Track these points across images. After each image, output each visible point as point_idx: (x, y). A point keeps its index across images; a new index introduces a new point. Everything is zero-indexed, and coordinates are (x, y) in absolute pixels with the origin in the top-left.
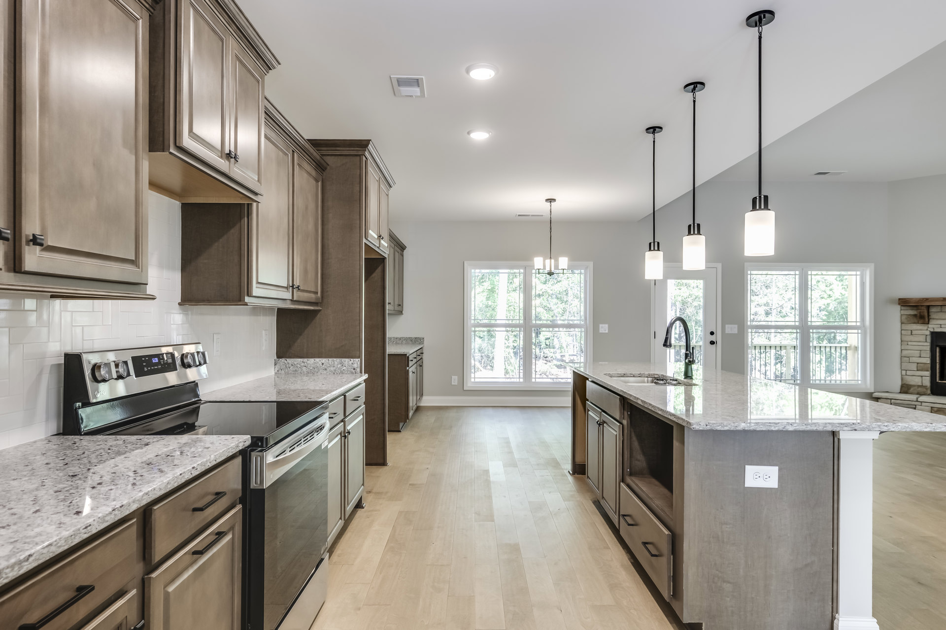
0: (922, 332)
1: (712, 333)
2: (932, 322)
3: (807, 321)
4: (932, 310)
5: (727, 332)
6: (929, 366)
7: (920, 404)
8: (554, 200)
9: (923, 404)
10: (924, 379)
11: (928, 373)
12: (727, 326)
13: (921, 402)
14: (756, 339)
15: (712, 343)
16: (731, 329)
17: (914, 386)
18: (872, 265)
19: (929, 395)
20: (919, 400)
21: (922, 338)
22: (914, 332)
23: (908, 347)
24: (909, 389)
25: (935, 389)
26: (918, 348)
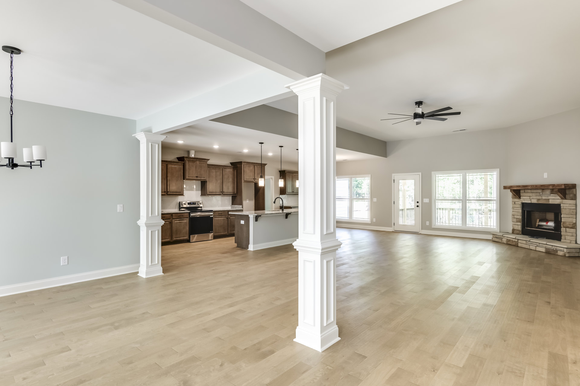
0: (519, 202)
1: (418, 202)
2: (521, 197)
3: (466, 197)
4: (521, 191)
5: (424, 202)
6: (521, 220)
7: (503, 237)
9: (505, 238)
10: (519, 227)
11: (520, 224)
12: (424, 199)
13: (504, 237)
14: (439, 205)
15: (418, 206)
16: (426, 200)
17: (516, 230)
18: (499, 169)
19: (521, 235)
20: (503, 235)
21: (518, 206)
22: (516, 203)
23: (514, 210)
24: (514, 231)
25: (524, 232)
26: (517, 211)
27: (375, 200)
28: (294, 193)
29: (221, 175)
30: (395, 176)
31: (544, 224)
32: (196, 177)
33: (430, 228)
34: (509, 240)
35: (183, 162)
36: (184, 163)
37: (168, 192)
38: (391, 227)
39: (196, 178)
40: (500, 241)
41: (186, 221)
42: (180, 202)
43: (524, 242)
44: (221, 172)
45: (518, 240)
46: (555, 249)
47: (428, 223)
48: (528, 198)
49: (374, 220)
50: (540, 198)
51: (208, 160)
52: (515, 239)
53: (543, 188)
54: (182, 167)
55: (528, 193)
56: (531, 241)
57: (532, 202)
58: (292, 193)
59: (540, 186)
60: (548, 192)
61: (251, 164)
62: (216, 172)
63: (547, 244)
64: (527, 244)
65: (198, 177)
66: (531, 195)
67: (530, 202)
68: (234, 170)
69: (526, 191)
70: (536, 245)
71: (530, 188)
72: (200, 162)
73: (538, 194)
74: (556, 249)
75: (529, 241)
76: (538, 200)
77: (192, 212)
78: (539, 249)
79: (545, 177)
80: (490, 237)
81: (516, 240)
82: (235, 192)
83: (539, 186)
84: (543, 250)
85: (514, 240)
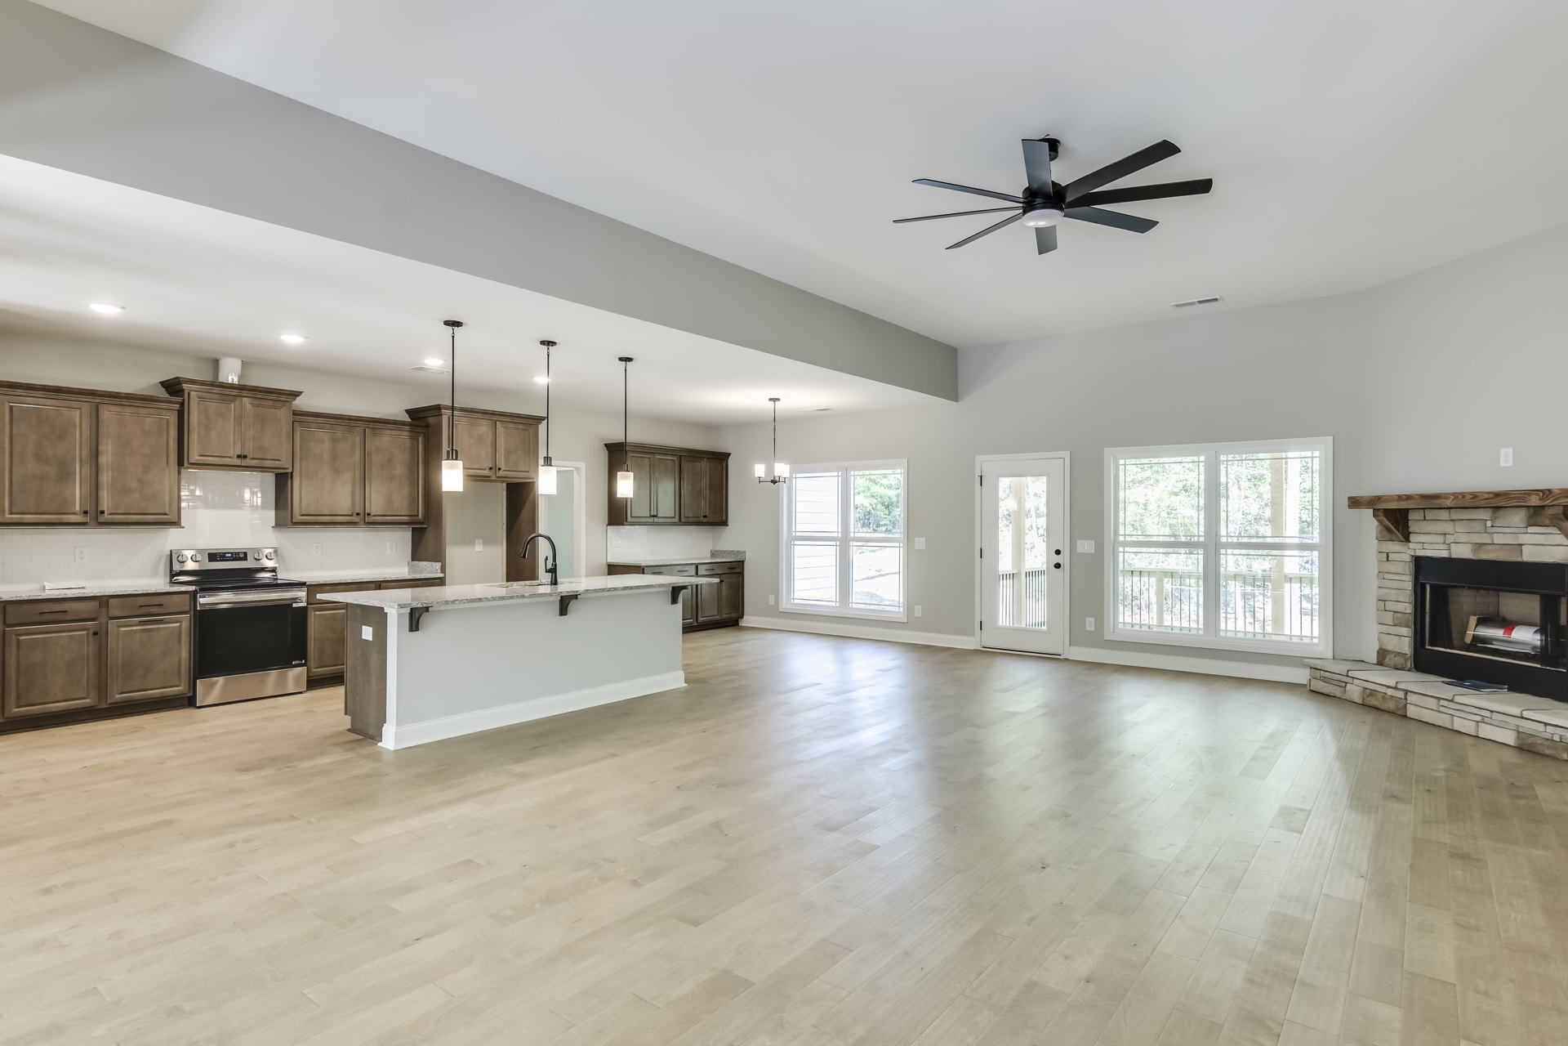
0: (1404, 554)
1: (1058, 552)
2: (1412, 538)
3: (1217, 534)
4: (1412, 516)
5: (1078, 551)
6: (1411, 618)
7: (1349, 679)
8: (778, 400)
9: (1356, 681)
10: (1402, 642)
11: (1406, 631)
12: (1079, 542)
13: (1353, 678)
14: (1131, 558)
15: (1058, 566)
16: (1086, 546)
17: (1392, 652)
18: (1330, 440)
19: (1409, 670)
20: (1350, 674)
21: (1399, 568)
22: (1392, 557)
23: (1387, 583)
24: (1384, 658)
25: (1423, 662)
26: (1395, 584)
27: (920, 543)
28: (656, 520)
29: (358, 453)
30: (985, 463)
31: (1498, 633)
32: (239, 456)
33: (1097, 640)
34: (1373, 693)
35: (180, 399)
36: (182, 404)
37: (102, 512)
38: (972, 634)
39: (238, 462)
40: (1338, 692)
41: (183, 624)
42: (171, 551)
43: (1433, 703)
44: (358, 440)
45: (1406, 692)
46: (1556, 738)
47: (1090, 624)
48: (1440, 539)
49: (918, 611)
50: (1485, 539)
51: (296, 394)
52: (1395, 688)
53: (1498, 503)
54: (173, 418)
55: (1440, 523)
56: (1458, 699)
57: (1454, 556)
58: (652, 520)
59: (1491, 496)
60: (1518, 518)
61: (479, 416)
62: (334, 441)
63: (1522, 718)
64: (1442, 709)
65: (245, 457)
66: (1448, 527)
67: (1444, 554)
68: (414, 438)
69: (1430, 514)
70: (1478, 718)
71: (1448, 503)
72: (256, 402)
73: (1477, 526)
74: (1561, 737)
75: (1452, 701)
76: (1479, 546)
77: (202, 590)
78: (1486, 731)
79: (1503, 464)
80: (1301, 676)
81: (1401, 694)
82: (418, 516)
83: (1486, 496)
84: (1509, 738)
85: (1390, 692)
